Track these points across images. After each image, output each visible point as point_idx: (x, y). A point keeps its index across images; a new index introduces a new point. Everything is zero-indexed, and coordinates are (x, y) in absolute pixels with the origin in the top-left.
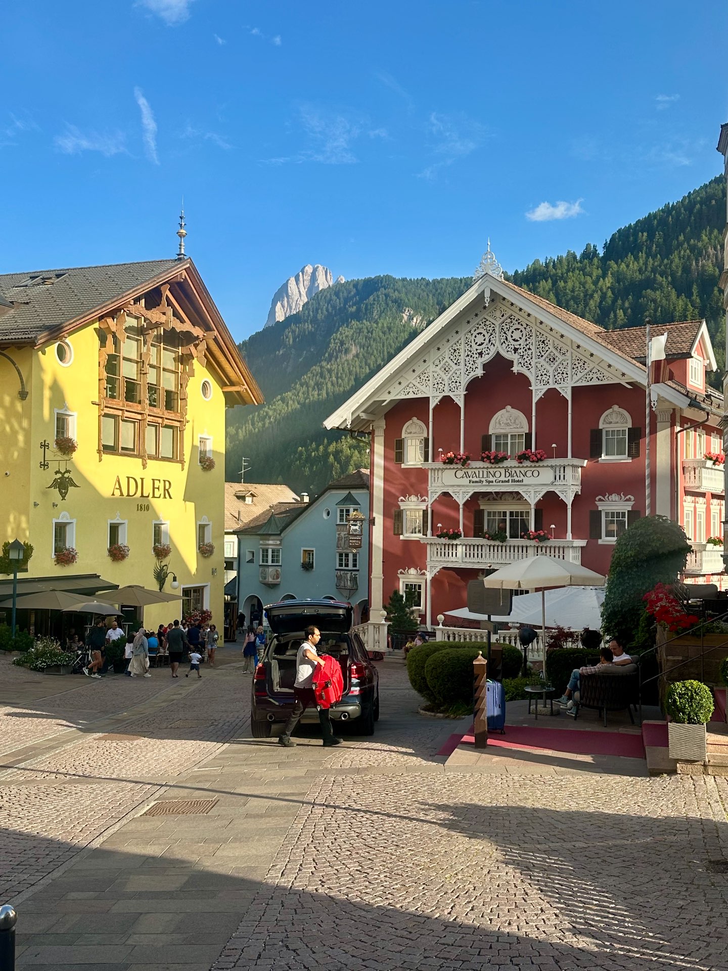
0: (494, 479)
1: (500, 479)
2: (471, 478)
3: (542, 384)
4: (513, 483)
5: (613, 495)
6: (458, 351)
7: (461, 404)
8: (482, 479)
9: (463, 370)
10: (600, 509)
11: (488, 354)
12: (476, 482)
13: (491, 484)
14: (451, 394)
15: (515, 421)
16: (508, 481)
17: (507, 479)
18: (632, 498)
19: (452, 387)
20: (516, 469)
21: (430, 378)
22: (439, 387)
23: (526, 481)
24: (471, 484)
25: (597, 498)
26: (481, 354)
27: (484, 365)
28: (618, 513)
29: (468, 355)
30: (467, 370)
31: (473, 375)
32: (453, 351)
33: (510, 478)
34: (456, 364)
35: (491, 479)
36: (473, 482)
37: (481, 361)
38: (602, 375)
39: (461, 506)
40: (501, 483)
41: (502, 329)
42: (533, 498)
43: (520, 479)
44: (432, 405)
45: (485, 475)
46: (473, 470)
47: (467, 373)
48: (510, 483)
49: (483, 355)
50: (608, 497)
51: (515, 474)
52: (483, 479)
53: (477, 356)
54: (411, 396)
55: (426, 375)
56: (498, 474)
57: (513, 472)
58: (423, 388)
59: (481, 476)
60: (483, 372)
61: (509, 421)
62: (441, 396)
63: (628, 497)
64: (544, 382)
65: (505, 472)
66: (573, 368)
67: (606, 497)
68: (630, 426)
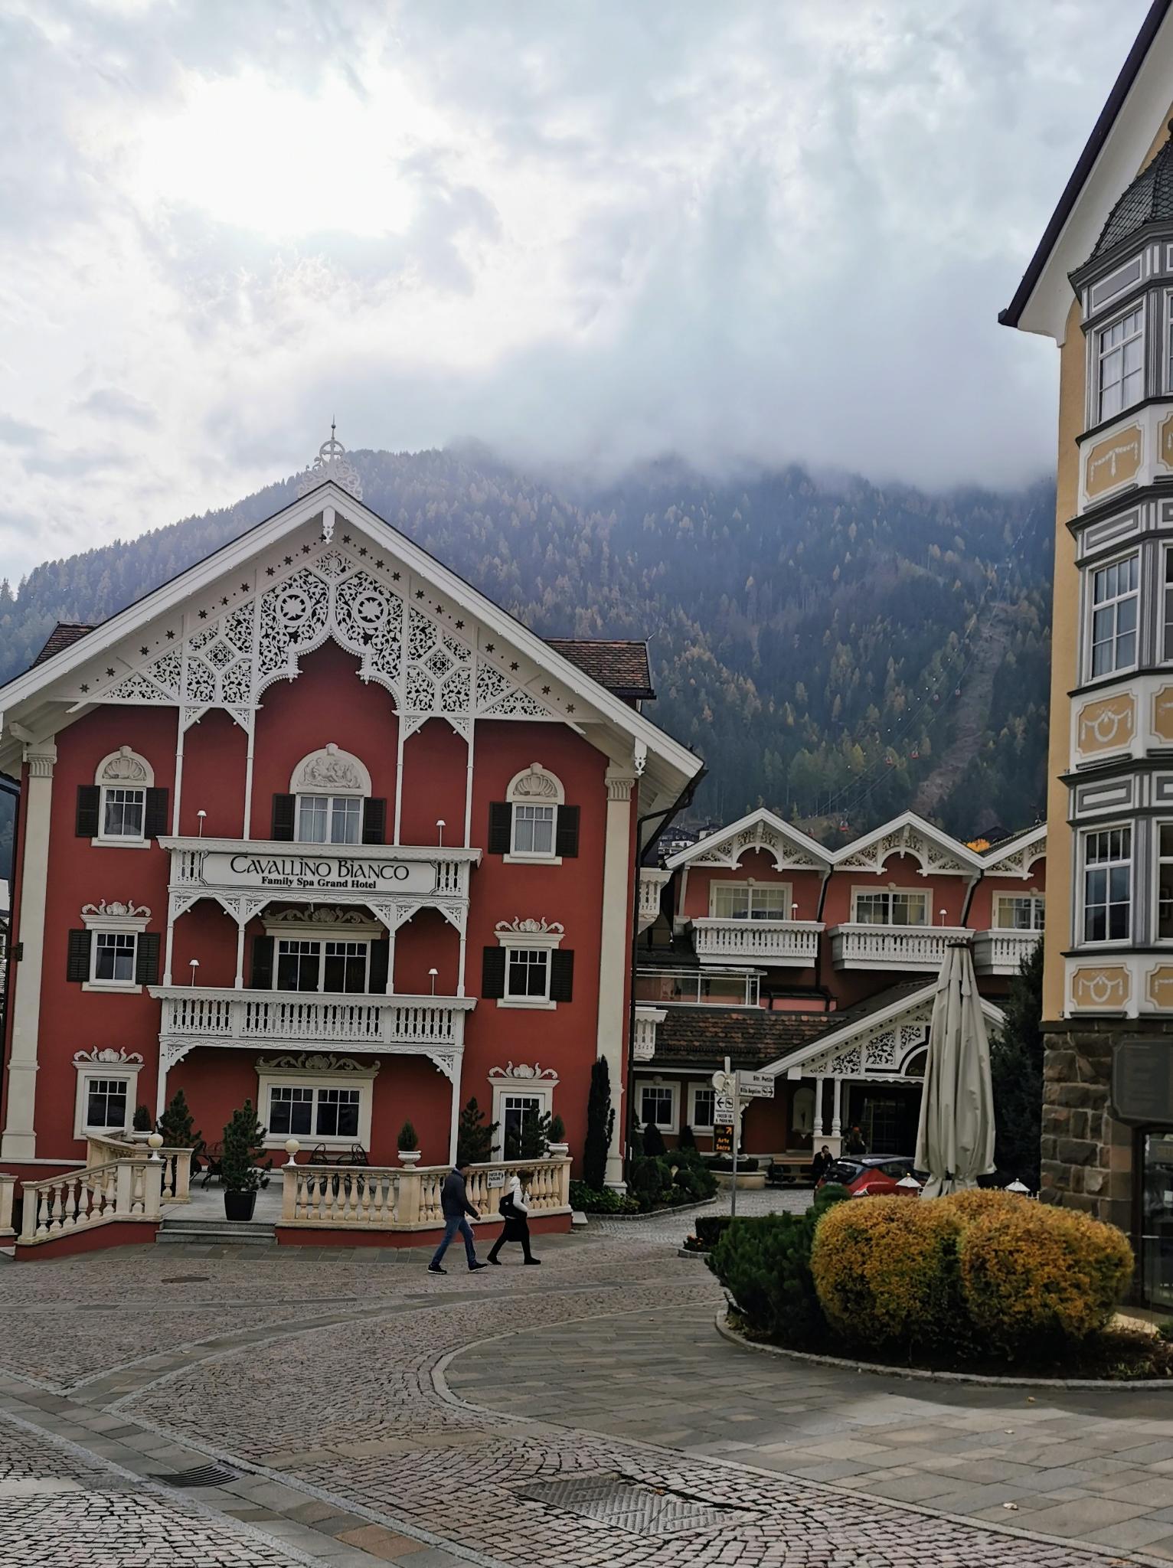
0: (315, 879)
1: (327, 879)
2: (266, 874)
3: (418, 706)
4: (355, 889)
5: (528, 921)
6: (245, 624)
7: (249, 727)
8: (290, 878)
9: (257, 663)
10: (502, 943)
11: (310, 638)
12: (277, 881)
13: (308, 887)
14: (229, 708)
15: (344, 772)
16: (346, 884)
17: (342, 880)
18: (561, 928)
19: (229, 692)
20: (361, 862)
21: (184, 671)
22: (202, 689)
23: (382, 885)
24: (266, 884)
25: (498, 926)
26: (294, 636)
27: (300, 658)
28: (533, 956)
29: (267, 636)
30: (264, 663)
31: (275, 674)
32: (235, 623)
33: (349, 879)
34: (240, 648)
35: (309, 877)
36: (270, 882)
37: (294, 650)
38: (532, 705)
39: (242, 928)
40: (329, 887)
41: (340, 594)
42: (393, 920)
43: (370, 881)
44: (184, 724)
45: (297, 870)
46: (272, 859)
47: (263, 669)
48: (349, 887)
49: (299, 639)
50: (518, 924)
51: (360, 872)
52: (295, 878)
53: (287, 638)
54: (136, 700)
55: (173, 663)
56: (323, 870)
57: (356, 867)
58: (165, 687)
59: (288, 870)
60: (298, 671)
61: (332, 773)
62: (206, 706)
63: (553, 926)
64: (423, 703)
65: (340, 866)
66: (479, 686)
67: (514, 924)
68: (562, 803)
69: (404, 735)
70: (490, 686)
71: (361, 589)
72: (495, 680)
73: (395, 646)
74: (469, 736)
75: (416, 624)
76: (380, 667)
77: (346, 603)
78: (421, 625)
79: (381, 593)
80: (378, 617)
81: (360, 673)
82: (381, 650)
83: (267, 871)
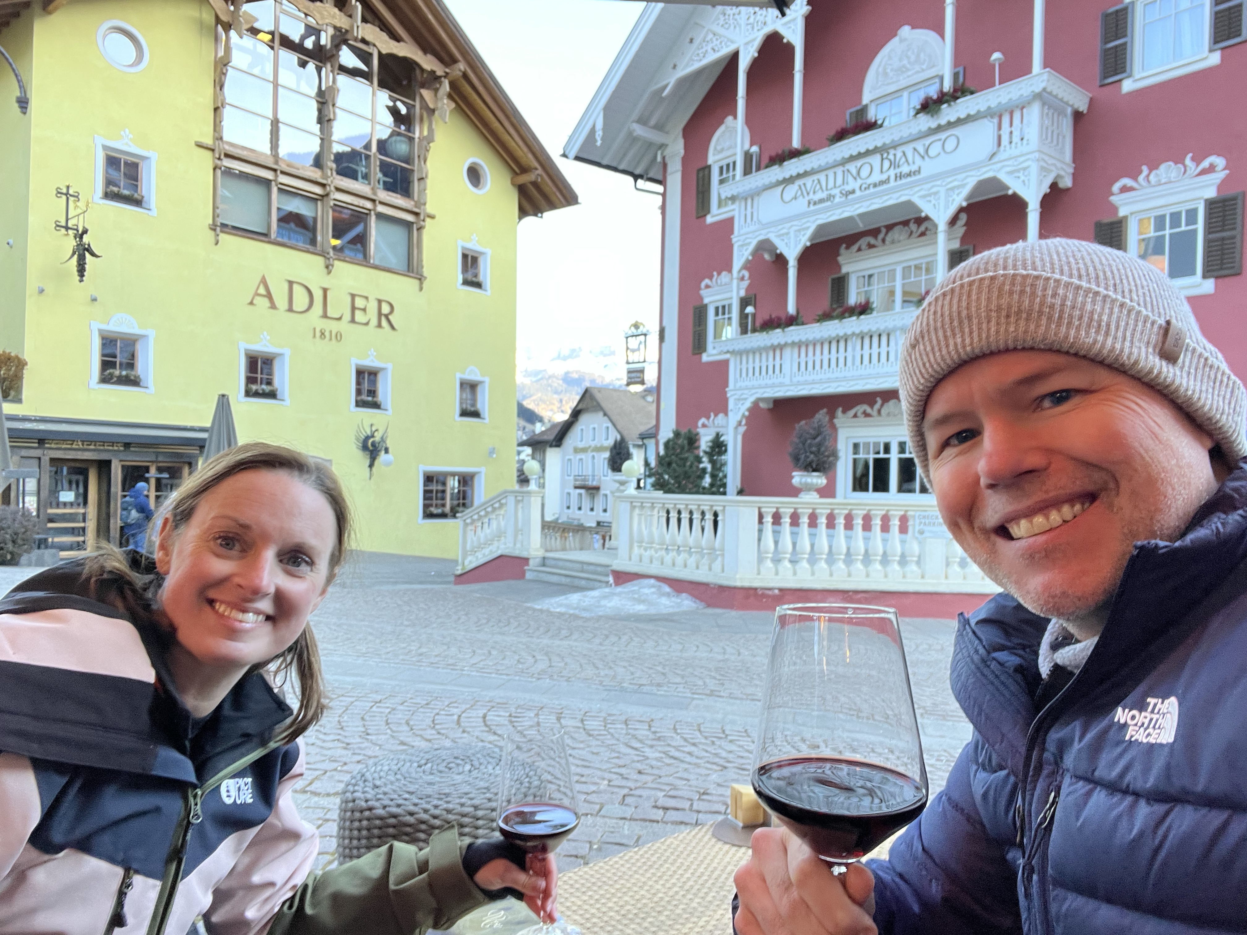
0: (857, 185)
1: (871, 180)
2: (811, 196)
4: (899, 182)
5: (1163, 167)
7: (797, 39)
8: (833, 192)
10: (1122, 213)
12: (821, 201)
13: (851, 197)
14: (779, 29)
15: (918, 56)
16: (887, 181)
17: (884, 177)
18: (1219, 162)
20: (903, 148)
22: (757, 19)
23: (928, 168)
24: (812, 208)
25: (1116, 188)
28: (1175, 218)
33: (892, 173)
35: (852, 184)
36: (815, 204)
39: (793, 263)
40: (872, 190)
43: (914, 168)
44: (743, 66)
45: (839, 181)
46: (816, 176)
48: (892, 183)
50: (1148, 176)
51: (903, 159)
52: (836, 191)
54: (709, 58)
56: (865, 171)
58: (730, 34)
59: (831, 184)
61: (905, 62)
62: (760, 38)
63: (1205, 164)
65: (882, 159)
67: (1141, 178)
83: (811, 193)
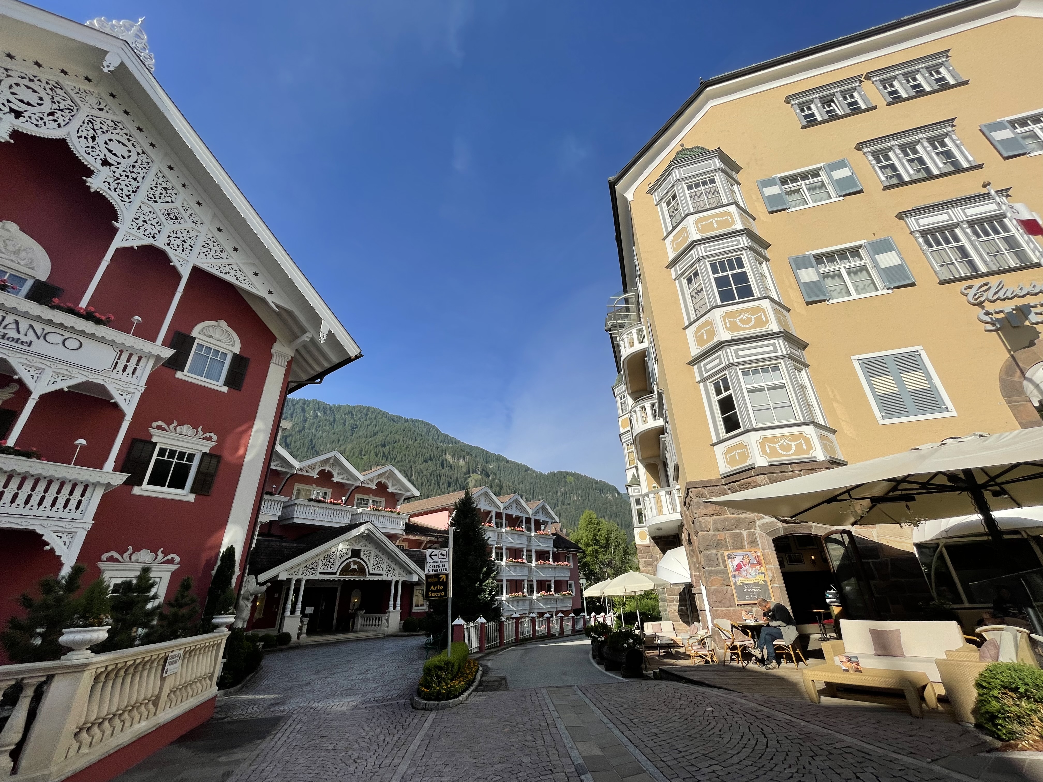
3: (141, 231)
10: (154, 440)
11: (37, 126)
15: (17, 250)
18: (215, 437)
20: (18, 317)
23: (39, 346)
25: (155, 424)
26: (17, 113)
27: (16, 132)
28: (182, 455)
37: (10, 122)
38: (243, 277)
41: (90, 121)
42: (43, 384)
43: (24, 339)
49: (22, 119)
50: (176, 427)
51: (14, 326)
53: (6, 109)
57: (9, 321)
60: (8, 139)
61: (1, 245)
63: (208, 435)
64: (147, 232)
66: (203, 246)
67: (172, 426)
68: (237, 352)
69: (118, 242)
70: (213, 251)
71: (114, 131)
72: (218, 249)
73: (134, 184)
74: (185, 273)
75: (160, 181)
76: (112, 188)
77: (93, 129)
78: (165, 185)
79: (133, 144)
80: (124, 158)
81: (89, 179)
82: (118, 179)
